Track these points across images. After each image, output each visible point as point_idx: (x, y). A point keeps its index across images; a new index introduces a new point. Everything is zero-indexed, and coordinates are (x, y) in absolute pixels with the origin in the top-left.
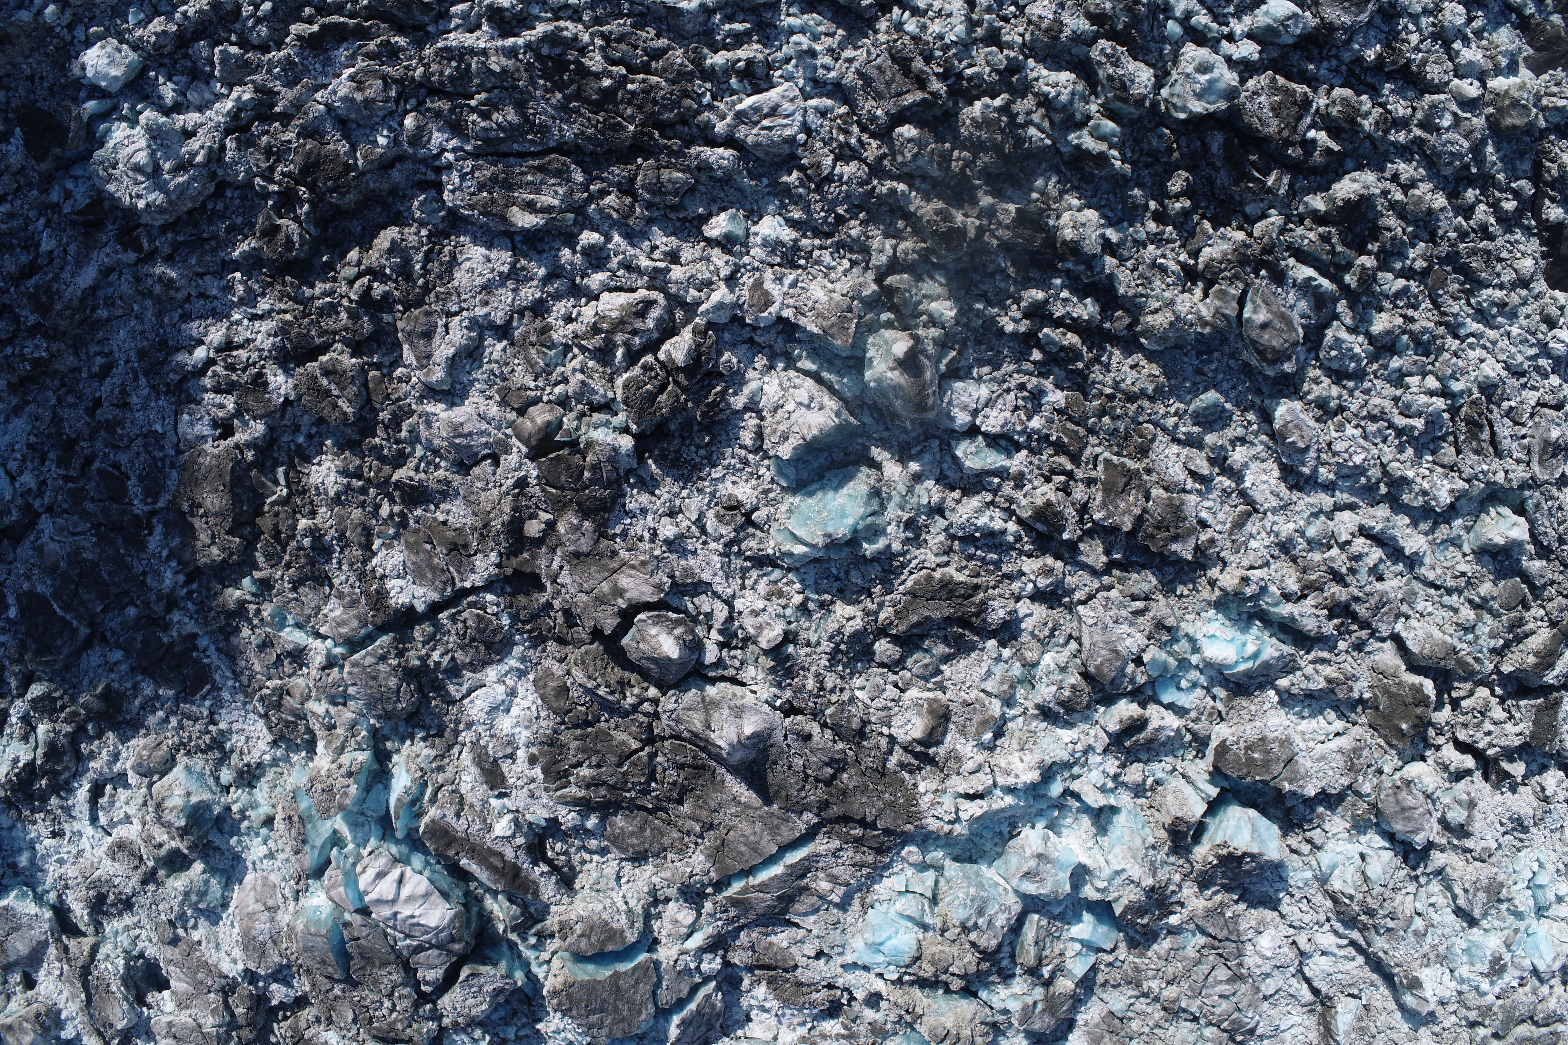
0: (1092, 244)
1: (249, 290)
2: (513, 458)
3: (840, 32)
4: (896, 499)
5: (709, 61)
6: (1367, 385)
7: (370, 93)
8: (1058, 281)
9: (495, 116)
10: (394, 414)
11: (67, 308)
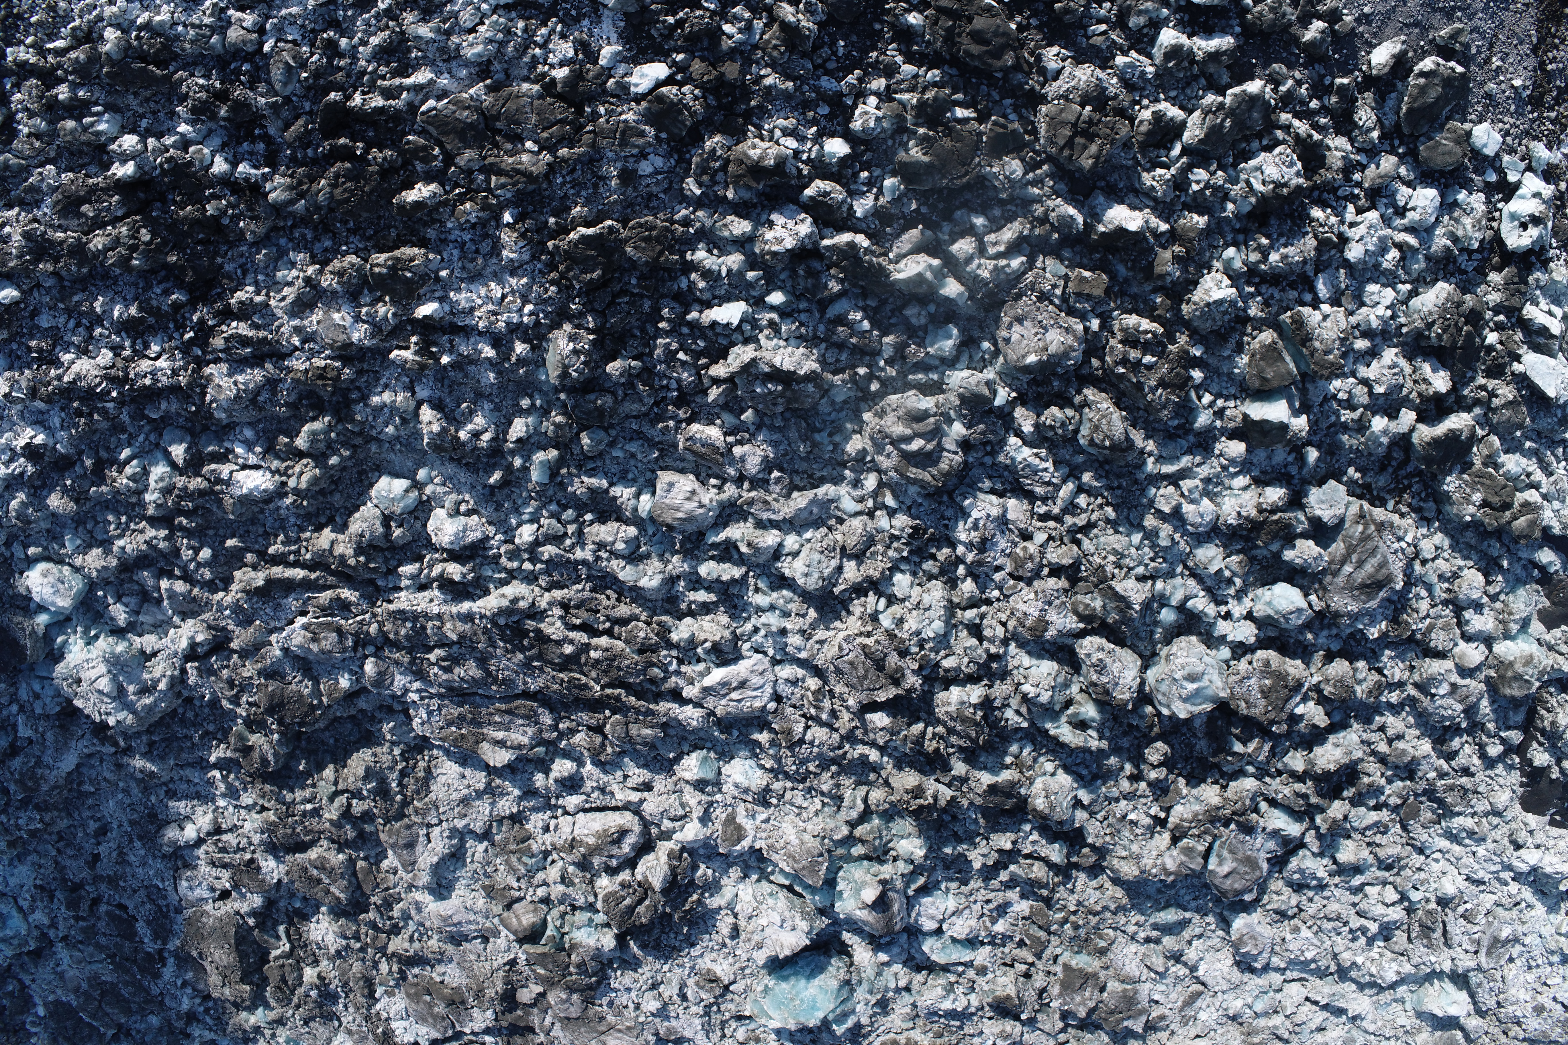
0: (1062, 811)
1: (229, 786)
2: (502, 942)
3: (812, 614)
4: (865, 986)
5: (674, 637)
6: (1326, 893)
7: (326, 645)
8: (1027, 827)
9: (457, 670)
10: (385, 900)
11: (55, 787)
